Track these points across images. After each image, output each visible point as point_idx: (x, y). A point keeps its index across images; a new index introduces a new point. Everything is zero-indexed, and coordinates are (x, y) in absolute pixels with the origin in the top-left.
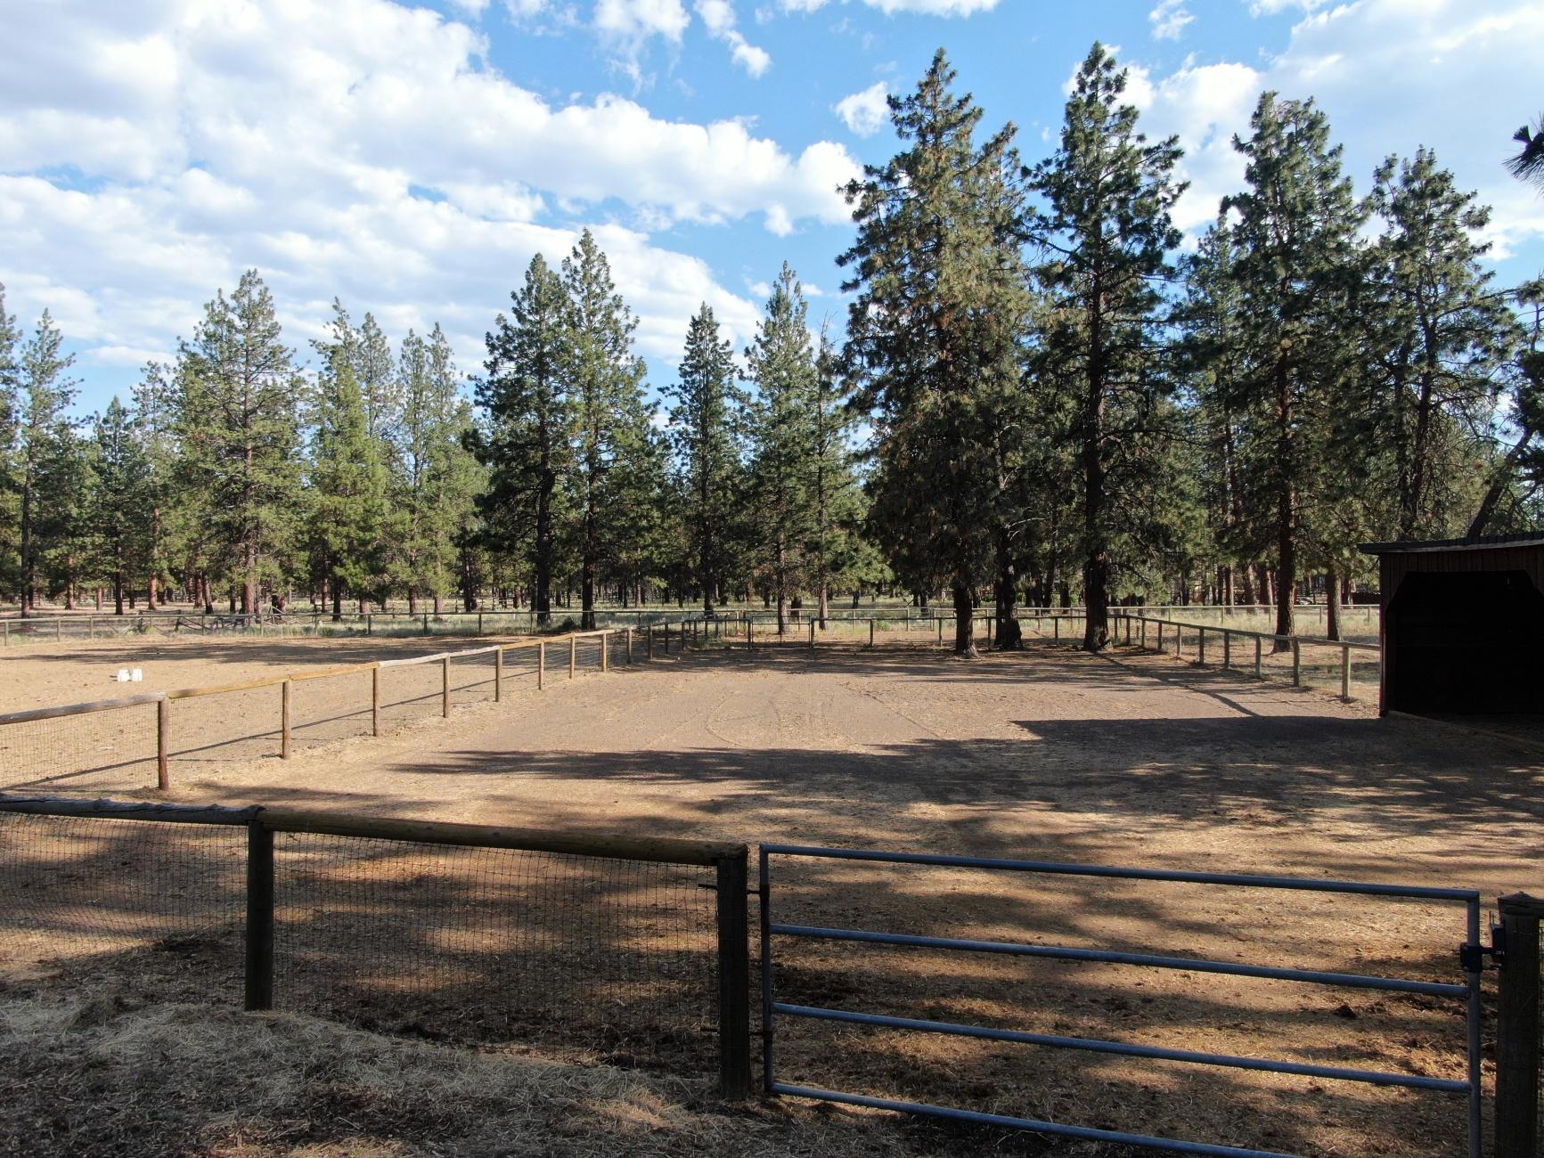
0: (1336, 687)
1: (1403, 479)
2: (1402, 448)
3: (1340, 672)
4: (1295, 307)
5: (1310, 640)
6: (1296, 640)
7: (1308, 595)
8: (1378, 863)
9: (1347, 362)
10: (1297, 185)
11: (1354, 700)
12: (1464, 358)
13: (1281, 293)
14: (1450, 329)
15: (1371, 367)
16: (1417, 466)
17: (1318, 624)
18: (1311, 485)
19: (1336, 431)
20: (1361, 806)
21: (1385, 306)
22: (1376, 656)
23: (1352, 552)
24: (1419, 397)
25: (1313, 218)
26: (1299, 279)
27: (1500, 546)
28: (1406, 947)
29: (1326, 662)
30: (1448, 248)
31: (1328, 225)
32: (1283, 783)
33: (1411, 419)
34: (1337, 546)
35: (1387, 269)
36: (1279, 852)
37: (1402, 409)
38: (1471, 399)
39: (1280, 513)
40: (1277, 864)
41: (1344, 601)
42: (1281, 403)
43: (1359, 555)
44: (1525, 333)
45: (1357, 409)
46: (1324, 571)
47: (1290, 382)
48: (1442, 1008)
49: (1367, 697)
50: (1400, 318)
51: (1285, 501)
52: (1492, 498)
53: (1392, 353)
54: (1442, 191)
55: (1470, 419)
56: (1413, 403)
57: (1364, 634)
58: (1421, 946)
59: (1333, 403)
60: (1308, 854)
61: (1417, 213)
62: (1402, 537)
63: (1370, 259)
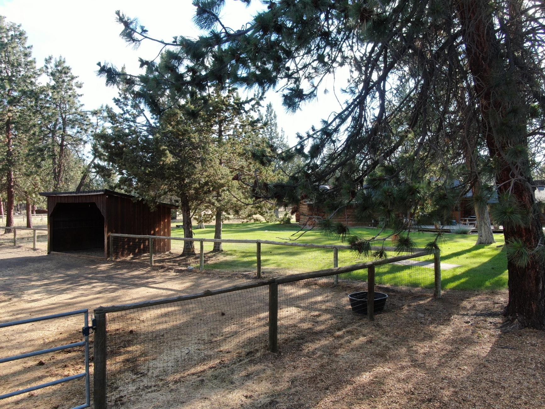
0: (31, 245)
1: (55, 170)
2: (54, 159)
3: (33, 239)
4: (13, 101)
5: (20, 228)
6: (15, 229)
7: (18, 210)
8: (50, 307)
9: (34, 126)
10: (15, 55)
11: (38, 249)
12: (75, 131)
13: (8, 95)
14: (70, 120)
15: (43, 129)
16: (60, 166)
17: (22, 221)
18: (20, 169)
19: (30, 150)
20: (42, 287)
21: (48, 108)
22: (46, 233)
23: (36, 195)
24: (60, 142)
25: (21, 69)
26: (15, 91)
27: (87, 194)
28: (61, 334)
29: (26, 236)
30: (70, 92)
31: (27, 74)
32: (11, 284)
33: (57, 149)
34: (30, 193)
35: (48, 95)
36: (11, 311)
37: (54, 145)
38: (77, 145)
39: (8, 179)
40: (11, 316)
41: (32, 213)
42: (8, 137)
43: (39, 196)
44: (93, 126)
45: (38, 143)
46: (25, 202)
47: (11, 130)
48: (74, 351)
49: (43, 247)
50: (53, 113)
51: (9, 175)
52: (83, 178)
53: (51, 125)
54: (68, 73)
55: (77, 151)
56: (58, 144)
57: (40, 225)
58: (66, 332)
59: (29, 140)
60: (22, 310)
61: (59, 78)
62: (54, 190)
63: (42, 90)
